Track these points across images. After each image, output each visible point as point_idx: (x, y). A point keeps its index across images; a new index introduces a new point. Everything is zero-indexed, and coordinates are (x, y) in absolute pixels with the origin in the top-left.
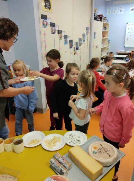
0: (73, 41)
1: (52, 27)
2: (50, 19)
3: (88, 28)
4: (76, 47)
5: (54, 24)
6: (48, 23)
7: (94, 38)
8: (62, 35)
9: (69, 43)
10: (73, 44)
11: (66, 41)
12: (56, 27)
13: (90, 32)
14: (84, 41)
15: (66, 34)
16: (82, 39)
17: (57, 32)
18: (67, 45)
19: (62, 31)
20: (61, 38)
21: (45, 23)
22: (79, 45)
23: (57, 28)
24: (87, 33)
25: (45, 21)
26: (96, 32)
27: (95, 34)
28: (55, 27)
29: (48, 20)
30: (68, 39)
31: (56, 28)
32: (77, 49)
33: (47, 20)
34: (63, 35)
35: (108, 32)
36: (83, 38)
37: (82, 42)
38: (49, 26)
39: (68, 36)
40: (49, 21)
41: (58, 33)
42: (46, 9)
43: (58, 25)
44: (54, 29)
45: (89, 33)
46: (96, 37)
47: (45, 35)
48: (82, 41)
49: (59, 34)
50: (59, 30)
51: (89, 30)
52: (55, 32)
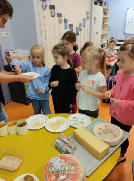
0: (73, 25)
1: (51, 10)
2: (49, 1)
3: (88, 12)
6: (47, 5)
7: (95, 24)
9: (69, 27)
10: (73, 29)
12: (55, 10)
13: (90, 17)
14: (84, 26)
15: (66, 18)
16: (82, 24)
17: (56, 15)
19: (61, 14)
20: (61, 21)
21: (44, 5)
22: (79, 30)
24: (88, 18)
26: (96, 18)
31: (56, 11)
32: (78, 34)
33: (46, 2)
34: (63, 18)
35: (108, 18)
37: (83, 28)
38: (48, 8)
39: (68, 20)
40: (48, 3)
41: (58, 16)
43: (58, 8)
44: (53, 12)
47: (44, 18)
48: (82, 26)
49: (59, 18)
50: (59, 13)
51: (89, 15)
52: (55, 15)
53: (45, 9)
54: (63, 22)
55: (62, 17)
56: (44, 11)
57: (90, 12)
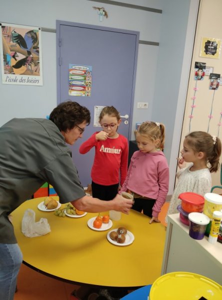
1: (212, 80)
5: (219, 75)
6: (206, 74)
21: (200, 74)
28: (219, 79)
29: (206, 70)
38: (206, 78)
40: (208, 72)
42: (207, 54)
53: (200, 79)
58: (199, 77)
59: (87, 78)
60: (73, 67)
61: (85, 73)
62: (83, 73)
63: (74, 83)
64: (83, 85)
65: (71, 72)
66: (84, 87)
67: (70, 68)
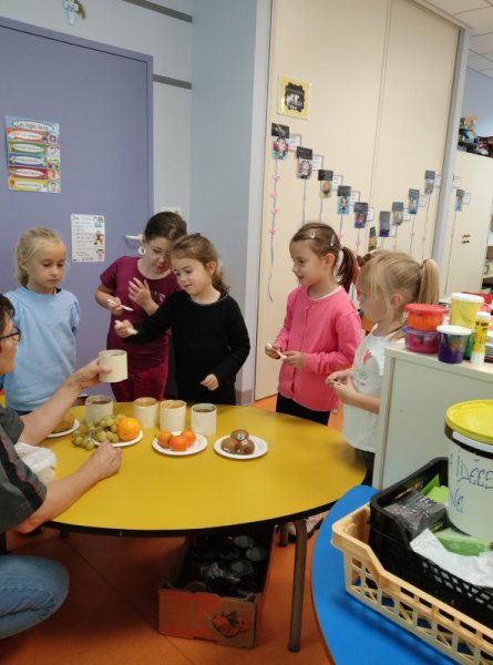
0: (370, 205)
1: (301, 160)
2: (298, 138)
3: (433, 172)
4: (381, 225)
5: (311, 151)
7: (458, 208)
8: (330, 186)
9: (355, 210)
10: (369, 217)
11: (344, 204)
12: (314, 160)
13: (440, 187)
14: (413, 212)
15: (345, 184)
17: (315, 175)
18: (345, 216)
19: (332, 172)
20: (327, 192)
21: (282, 147)
22: (391, 221)
23: (317, 165)
24: (429, 189)
25: (282, 140)
26: (467, 191)
27: (460, 194)
28: (311, 158)
30: (353, 199)
31: (314, 165)
32: (384, 233)
33: (288, 141)
34: (335, 184)
36: (411, 203)
37: (406, 215)
38: (291, 156)
39: (352, 189)
40: (294, 144)
41: (320, 178)
42: (289, 109)
43: (323, 157)
44: (306, 167)
45: (436, 191)
46: (464, 207)
47: (276, 180)
48: (406, 212)
49: (324, 182)
50: (324, 169)
51: (437, 182)
52: (309, 174)
53: (281, 158)
54: (334, 194)
55: (334, 180)
56: (280, 161)
57: (438, 172)
58: (279, 153)
59: (49, 151)
60: (15, 124)
61: (44, 139)
62: (41, 137)
63: (19, 160)
64: (41, 165)
65: (11, 135)
66: (45, 171)
67: (8, 125)
